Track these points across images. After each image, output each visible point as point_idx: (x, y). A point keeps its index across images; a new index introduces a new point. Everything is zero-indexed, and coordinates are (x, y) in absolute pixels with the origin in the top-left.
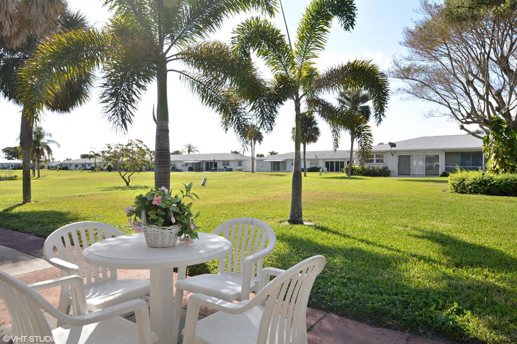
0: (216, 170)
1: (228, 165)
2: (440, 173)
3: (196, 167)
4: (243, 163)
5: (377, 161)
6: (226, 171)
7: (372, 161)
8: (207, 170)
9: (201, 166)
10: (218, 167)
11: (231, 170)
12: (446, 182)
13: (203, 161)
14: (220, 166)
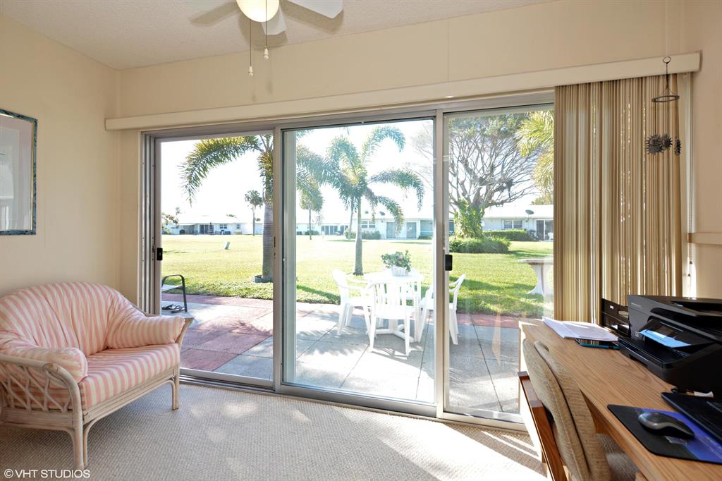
0: (212, 233)
1: (226, 228)
2: (417, 236)
3: (189, 230)
4: (241, 227)
5: (370, 226)
6: (224, 234)
7: (366, 227)
8: (202, 232)
9: (195, 230)
10: (214, 230)
11: (229, 233)
12: (430, 243)
13: (197, 224)
14: (217, 229)
